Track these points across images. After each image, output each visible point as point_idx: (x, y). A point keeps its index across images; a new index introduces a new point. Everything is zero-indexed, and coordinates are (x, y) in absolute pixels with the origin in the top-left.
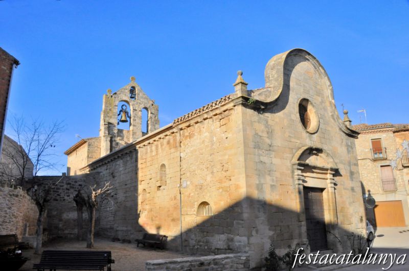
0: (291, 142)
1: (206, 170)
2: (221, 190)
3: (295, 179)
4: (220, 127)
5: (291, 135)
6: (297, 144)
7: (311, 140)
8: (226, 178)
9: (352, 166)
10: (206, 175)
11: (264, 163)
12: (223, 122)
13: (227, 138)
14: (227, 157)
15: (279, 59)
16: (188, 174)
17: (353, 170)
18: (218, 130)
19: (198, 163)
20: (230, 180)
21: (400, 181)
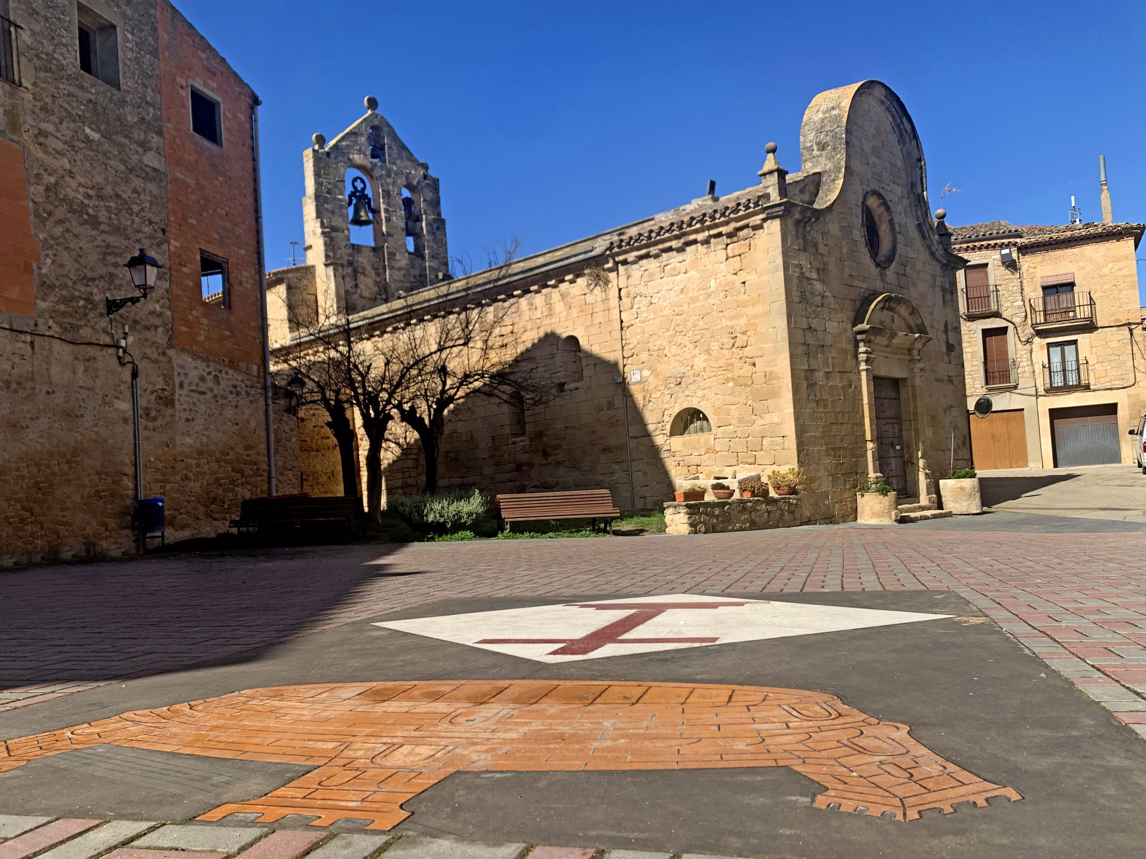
0: (853, 286)
1: (691, 346)
2: (731, 384)
3: (860, 359)
4: (727, 259)
5: (853, 274)
6: (862, 290)
7: (883, 282)
8: (743, 360)
9: (949, 333)
10: (694, 357)
11: (815, 330)
12: (734, 249)
13: (744, 283)
14: (743, 321)
15: (833, 108)
16: (644, 356)
17: (951, 342)
18: (723, 266)
19: (671, 332)
20: (754, 365)
21: (1025, 364)
